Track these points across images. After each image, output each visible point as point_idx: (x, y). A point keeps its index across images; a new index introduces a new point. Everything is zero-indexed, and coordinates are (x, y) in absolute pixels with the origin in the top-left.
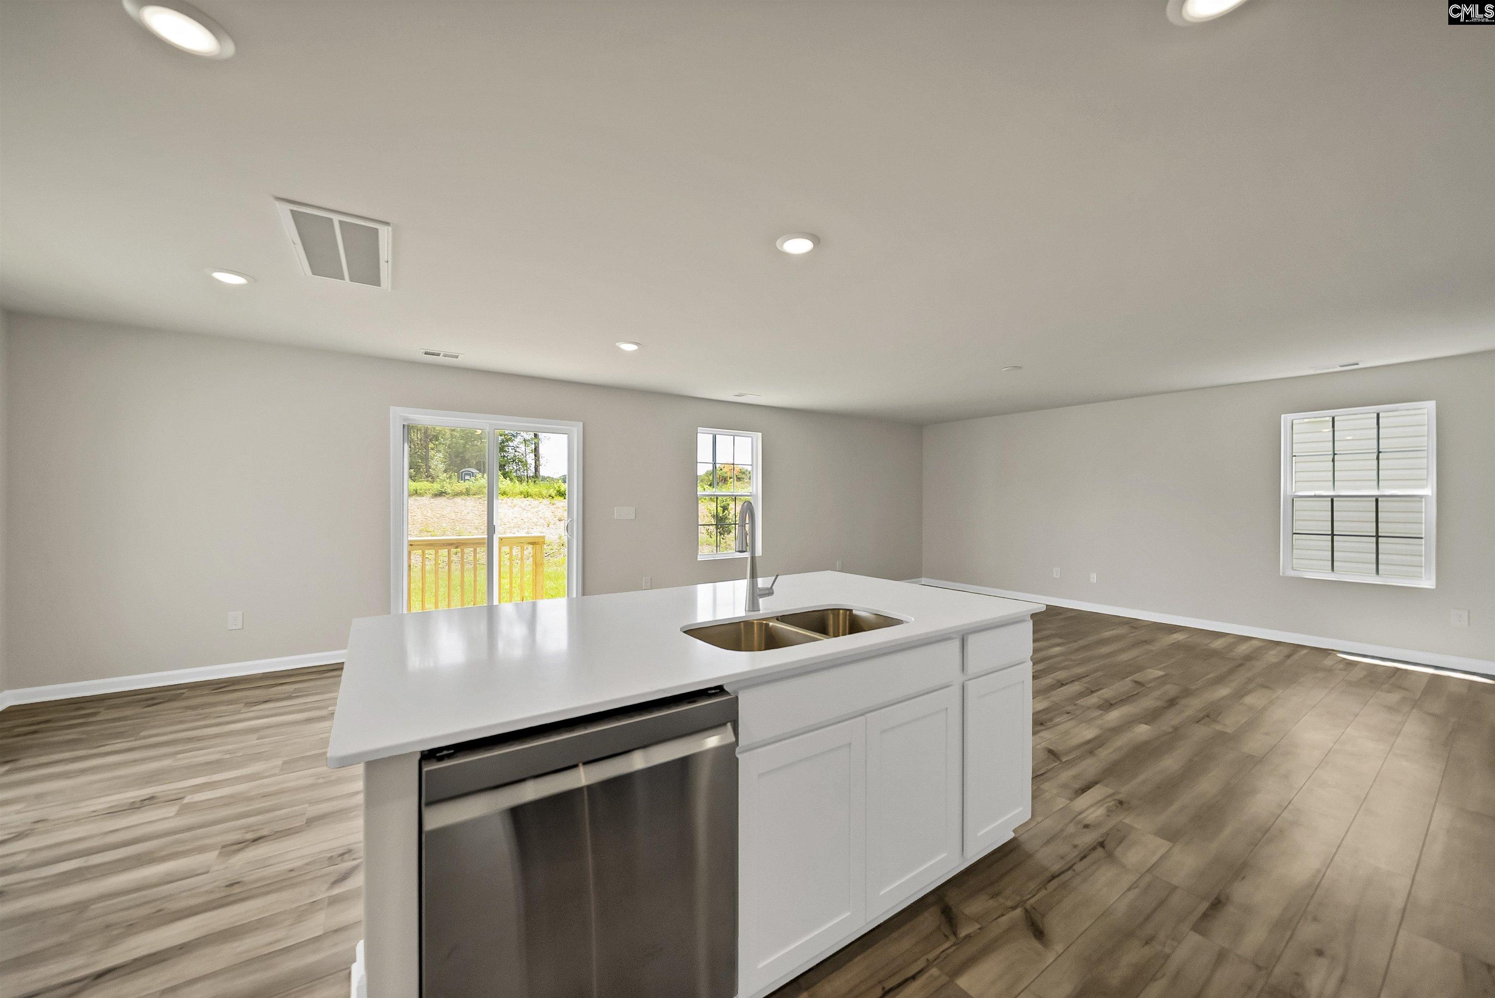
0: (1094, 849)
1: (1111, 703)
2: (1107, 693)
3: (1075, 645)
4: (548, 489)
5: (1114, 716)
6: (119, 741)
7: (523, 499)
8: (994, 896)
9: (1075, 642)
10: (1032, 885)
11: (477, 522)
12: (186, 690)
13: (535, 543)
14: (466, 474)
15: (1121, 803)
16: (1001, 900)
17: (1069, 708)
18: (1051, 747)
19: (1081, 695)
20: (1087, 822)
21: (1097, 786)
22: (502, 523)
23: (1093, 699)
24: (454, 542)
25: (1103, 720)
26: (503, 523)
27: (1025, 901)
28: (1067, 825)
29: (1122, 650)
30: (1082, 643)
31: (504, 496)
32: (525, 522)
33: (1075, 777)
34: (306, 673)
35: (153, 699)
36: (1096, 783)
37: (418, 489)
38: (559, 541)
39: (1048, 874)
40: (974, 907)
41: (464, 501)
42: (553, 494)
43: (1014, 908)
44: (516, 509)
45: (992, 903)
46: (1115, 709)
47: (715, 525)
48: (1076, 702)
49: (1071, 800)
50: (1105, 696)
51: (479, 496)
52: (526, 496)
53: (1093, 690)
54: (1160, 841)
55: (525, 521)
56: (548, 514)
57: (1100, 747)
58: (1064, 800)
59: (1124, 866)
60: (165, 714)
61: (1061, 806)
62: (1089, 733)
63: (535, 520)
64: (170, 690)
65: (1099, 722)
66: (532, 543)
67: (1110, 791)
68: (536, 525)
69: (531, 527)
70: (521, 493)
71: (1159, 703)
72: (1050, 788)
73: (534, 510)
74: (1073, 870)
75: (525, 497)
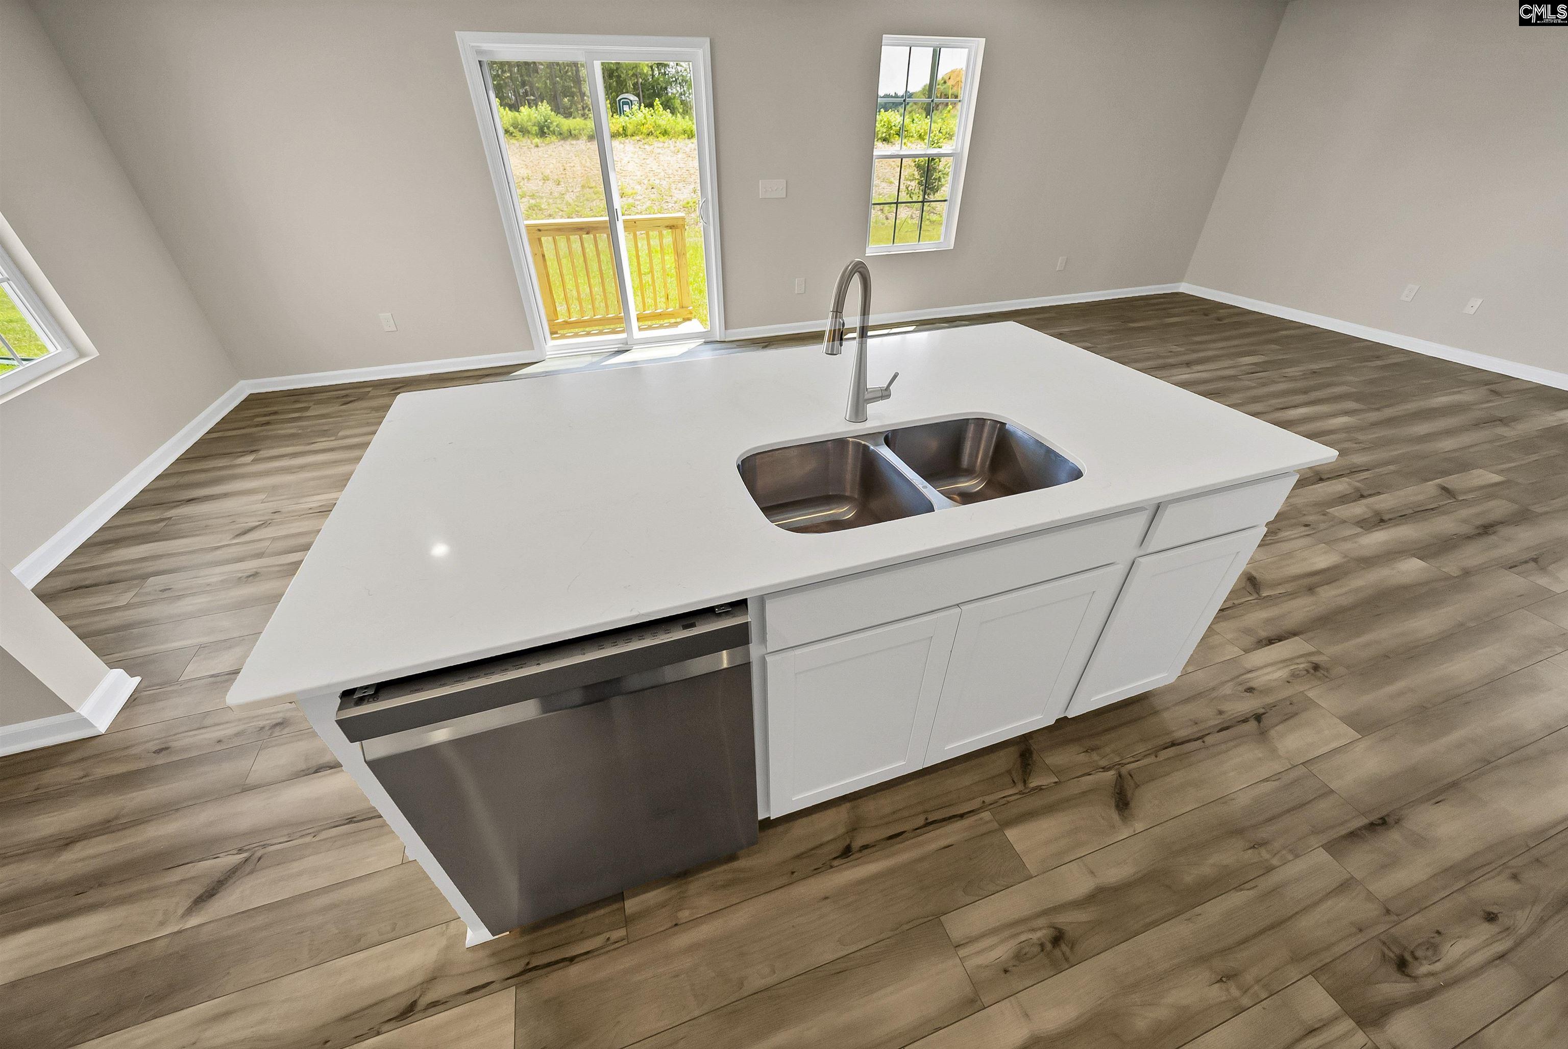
0: (1245, 721)
1: (1383, 518)
2: (1385, 502)
3: (1374, 416)
5: (1378, 538)
6: (324, 439)
7: (687, 141)
8: (1088, 750)
9: (1378, 409)
10: (1141, 748)
11: (639, 174)
12: (370, 389)
13: (674, 226)
14: (624, 103)
15: (1316, 667)
16: (1095, 756)
17: (1310, 519)
18: (1254, 574)
19: (1343, 499)
20: (1251, 684)
21: (1297, 638)
23: (1359, 509)
24: (584, 226)
25: (1356, 543)
26: (668, 176)
27: (1123, 765)
28: (1224, 683)
29: (1449, 433)
30: (1388, 412)
31: (666, 137)
32: (691, 174)
33: (1268, 621)
34: (465, 377)
35: (347, 396)
36: (1295, 634)
37: (571, 128)
39: (1167, 739)
40: (1057, 758)
41: (622, 146)
43: (1105, 769)
44: (680, 155)
45: (1083, 758)
46: (1382, 529)
47: (895, 203)
48: (1328, 511)
49: (1247, 651)
50: (1377, 507)
51: (638, 138)
53: (1365, 494)
54: (1344, 728)
55: (692, 172)
57: (1327, 584)
58: (1236, 649)
59: (1274, 751)
60: (357, 415)
61: (1228, 658)
62: (1322, 560)
64: (359, 388)
65: (1348, 545)
66: (671, 227)
67: (1309, 648)
70: (685, 132)
71: (1465, 529)
72: (1228, 629)
74: (1203, 742)
75: (689, 138)
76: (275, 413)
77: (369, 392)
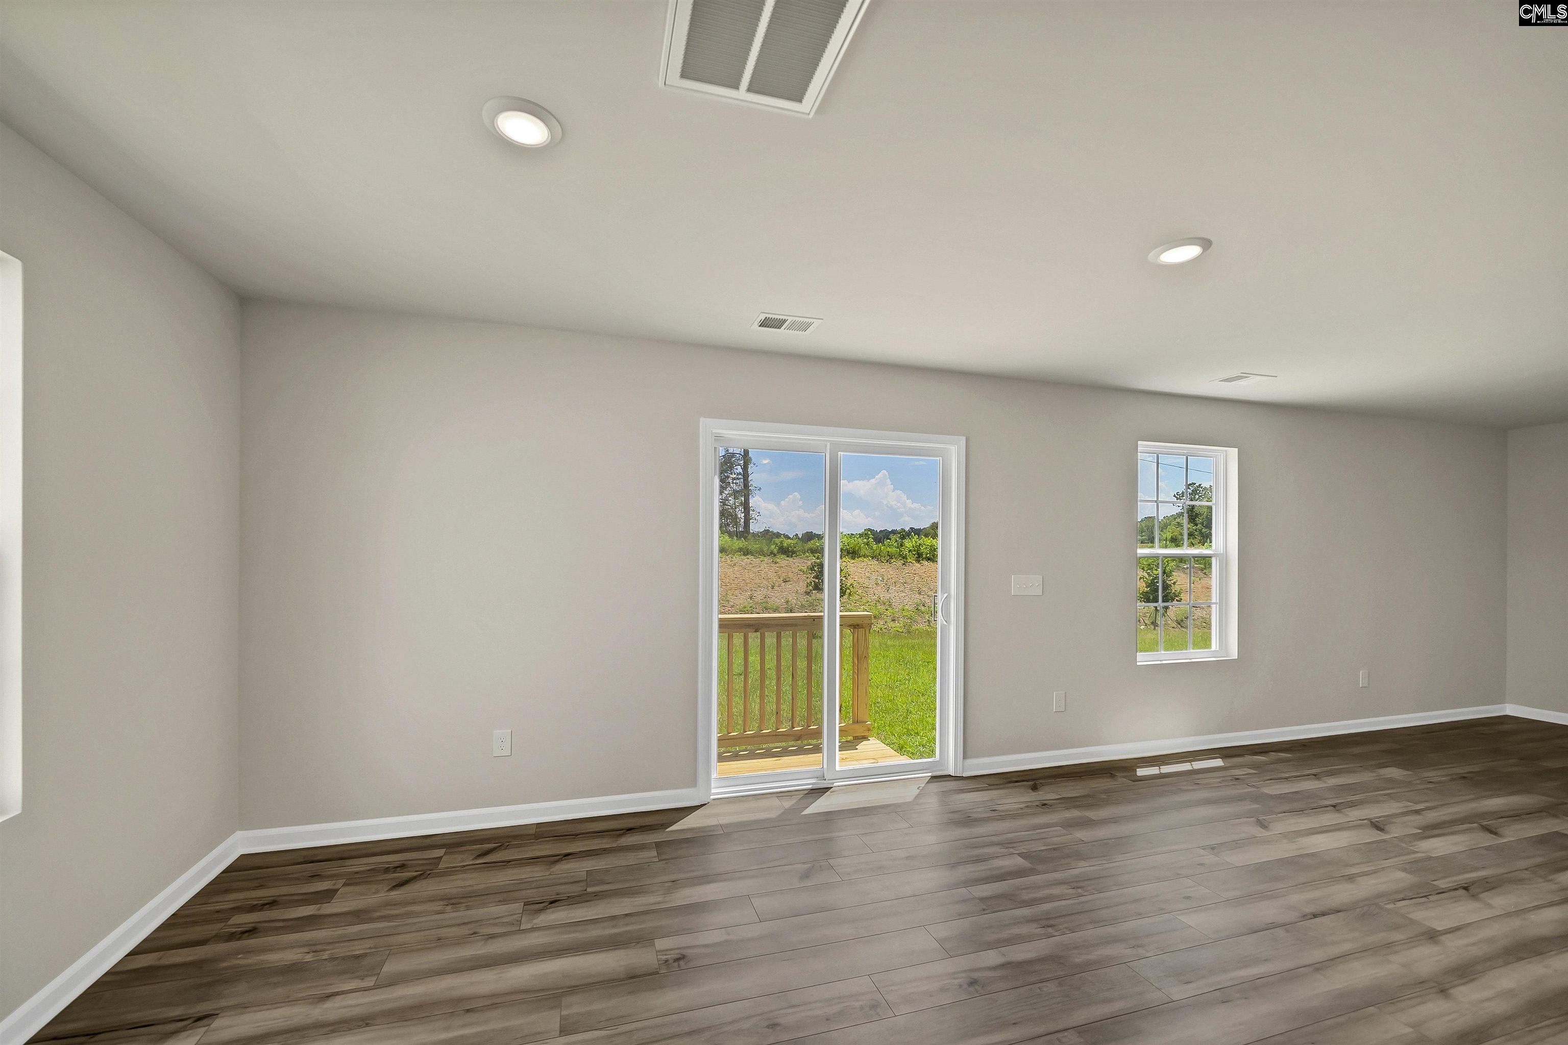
4: (769, 545)
6: (352, 986)
7: (743, 557)
12: (442, 852)
13: (858, 625)
22: (723, 584)
35: (402, 866)
38: (786, 606)
42: (775, 551)
52: (746, 554)
56: (772, 575)
60: (420, 914)
63: (757, 581)
64: (424, 848)
68: (759, 586)
69: (754, 589)
73: (756, 570)
76: (273, 903)
77: (441, 858)
